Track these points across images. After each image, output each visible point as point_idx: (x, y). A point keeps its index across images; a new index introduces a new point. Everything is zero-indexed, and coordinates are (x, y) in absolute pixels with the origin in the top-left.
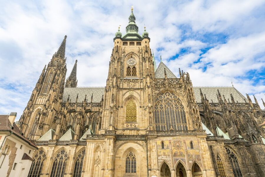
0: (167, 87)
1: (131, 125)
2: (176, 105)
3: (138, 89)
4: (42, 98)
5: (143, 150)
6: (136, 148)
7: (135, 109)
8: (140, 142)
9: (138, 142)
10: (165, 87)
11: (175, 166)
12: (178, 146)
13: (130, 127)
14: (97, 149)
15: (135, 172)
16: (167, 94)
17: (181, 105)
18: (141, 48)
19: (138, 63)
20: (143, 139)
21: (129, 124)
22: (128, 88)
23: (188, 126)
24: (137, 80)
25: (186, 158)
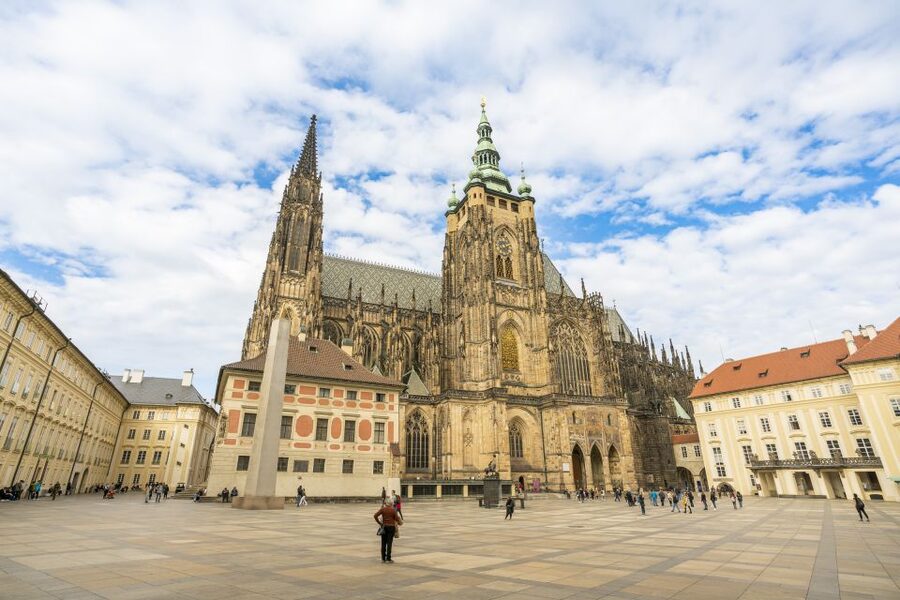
0: (566, 313)
1: (513, 377)
2: (576, 348)
3: (521, 309)
4: (293, 282)
5: (534, 421)
6: (525, 419)
7: (514, 346)
8: (531, 409)
9: (528, 407)
10: (562, 312)
11: (590, 450)
12: (594, 421)
13: (510, 379)
14: (466, 415)
15: (522, 456)
16: (564, 326)
17: (584, 349)
18: (519, 220)
19: (516, 252)
20: (535, 403)
21: (509, 375)
22: (505, 303)
23: (592, 386)
24: (518, 289)
25: (603, 439)
